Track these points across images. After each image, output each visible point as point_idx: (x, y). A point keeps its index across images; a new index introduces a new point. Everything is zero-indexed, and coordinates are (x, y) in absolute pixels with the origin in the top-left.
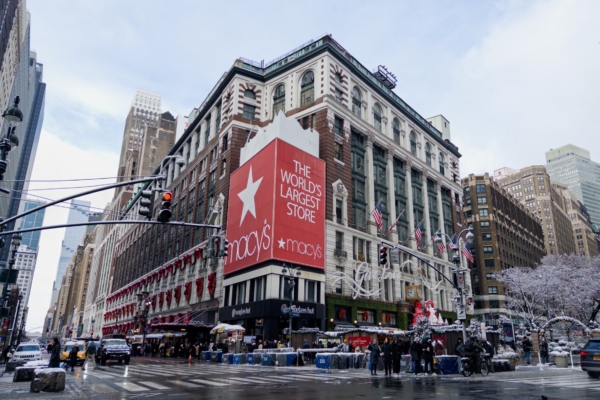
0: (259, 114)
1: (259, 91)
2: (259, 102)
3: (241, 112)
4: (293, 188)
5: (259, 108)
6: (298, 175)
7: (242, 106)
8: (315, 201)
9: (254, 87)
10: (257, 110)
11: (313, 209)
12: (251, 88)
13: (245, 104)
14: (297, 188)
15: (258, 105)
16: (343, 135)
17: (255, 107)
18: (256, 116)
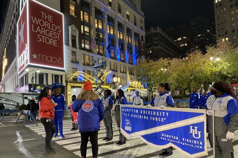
6: (44, 20)
8: (57, 35)
14: (44, 27)
16: (76, 1)
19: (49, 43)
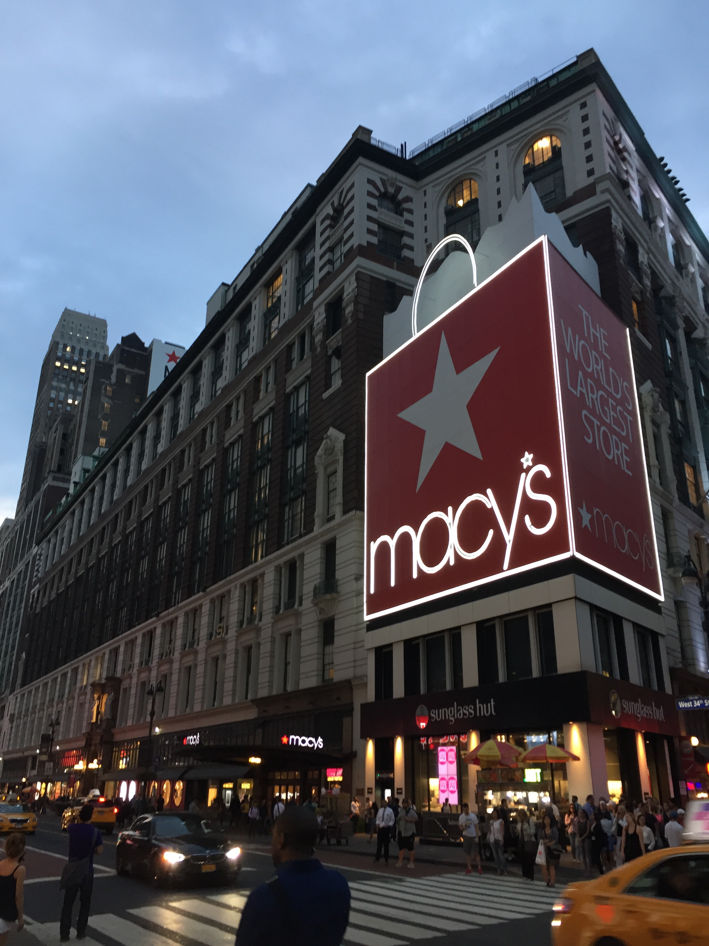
0: (411, 248)
1: (408, 199)
2: (410, 223)
3: (374, 240)
4: (587, 375)
5: (411, 236)
7: (375, 227)
9: (399, 190)
10: (406, 240)
11: (624, 439)
12: (391, 190)
13: (381, 225)
15: (407, 228)
17: (402, 234)
18: (406, 253)
19: (610, 457)
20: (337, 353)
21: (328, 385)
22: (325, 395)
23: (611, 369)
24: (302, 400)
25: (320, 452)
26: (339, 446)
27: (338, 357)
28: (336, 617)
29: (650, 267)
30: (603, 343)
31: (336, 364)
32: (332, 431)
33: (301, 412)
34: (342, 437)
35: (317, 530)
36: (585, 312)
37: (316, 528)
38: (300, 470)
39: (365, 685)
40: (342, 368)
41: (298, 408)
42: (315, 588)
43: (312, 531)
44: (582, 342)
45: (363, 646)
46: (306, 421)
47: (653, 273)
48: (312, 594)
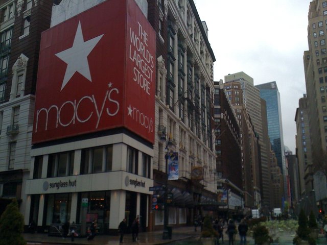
4: (137, 51)
11: (149, 80)
16: (164, 12)
19: (142, 87)
20: (28, 18)
21: (22, 33)
22: (20, 38)
23: (147, 51)
24: (8, 37)
25: (15, 64)
26: (25, 63)
27: (28, 21)
28: (17, 141)
29: (168, 7)
30: (145, 39)
31: (27, 24)
32: (22, 56)
33: (7, 43)
34: (27, 59)
35: (11, 100)
36: (140, 25)
37: (10, 100)
38: (5, 71)
39: (29, 172)
40: (30, 26)
41: (6, 41)
42: (8, 127)
43: (8, 101)
44: (138, 38)
45: (29, 155)
46: (9, 48)
47: (169, 9)
48: (6, 130)
